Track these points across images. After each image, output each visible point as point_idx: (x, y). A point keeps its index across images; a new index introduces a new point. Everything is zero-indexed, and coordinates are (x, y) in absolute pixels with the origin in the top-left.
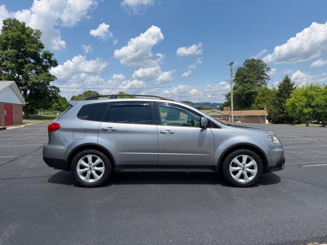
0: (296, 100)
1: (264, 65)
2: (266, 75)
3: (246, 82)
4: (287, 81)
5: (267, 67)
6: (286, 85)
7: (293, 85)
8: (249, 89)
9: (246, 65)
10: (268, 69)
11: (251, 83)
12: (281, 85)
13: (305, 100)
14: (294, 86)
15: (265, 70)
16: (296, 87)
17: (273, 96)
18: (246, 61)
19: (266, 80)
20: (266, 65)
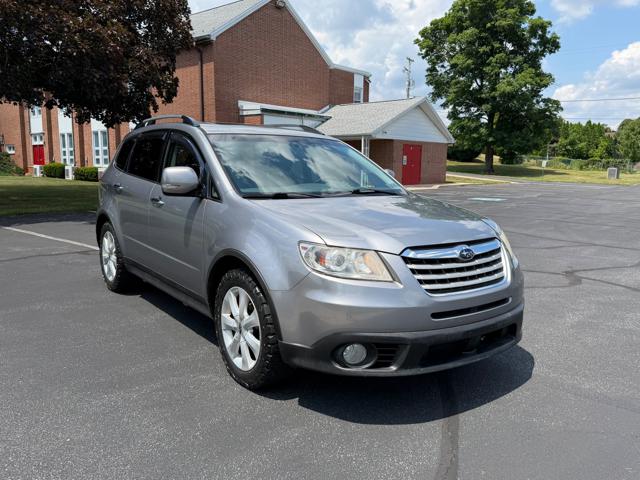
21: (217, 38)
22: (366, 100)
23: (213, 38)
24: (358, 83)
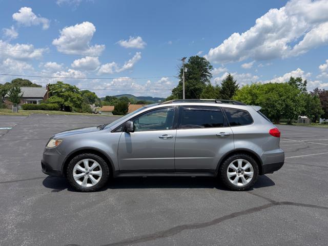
0: (242, 98)
1: (207, 63)
2: (208, 73)
3: (191, 79)
4: (230, 79)
5: (209, 65)
6: (229, 84)
7: (235, 83)
8: (194, 85)
9: (191, 62)
10: (211, 67)
11: (196, 79)
12: (224, 83)
13: (250, 97)
14: (236, 85)
15: (208, 67)
16: (237, 86)
17: (217, 94)
18: (191, 58)
19: (208, 78)
20: (209, 63)
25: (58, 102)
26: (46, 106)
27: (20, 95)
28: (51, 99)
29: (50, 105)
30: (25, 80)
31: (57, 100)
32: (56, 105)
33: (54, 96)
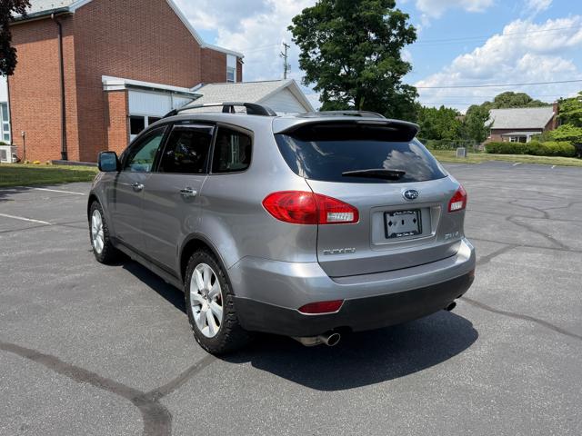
21: (77, 10)
22: (240, 79)
23: (72, 10)
24: (231, 63)
25: (572, 139)
26: (539, 146)
27: (487, 124)
28: (558, 132)
29: (550, 145)
30: (519, 94)
31: (570, 134)
32: (567, 145)
33: (567, 126)
